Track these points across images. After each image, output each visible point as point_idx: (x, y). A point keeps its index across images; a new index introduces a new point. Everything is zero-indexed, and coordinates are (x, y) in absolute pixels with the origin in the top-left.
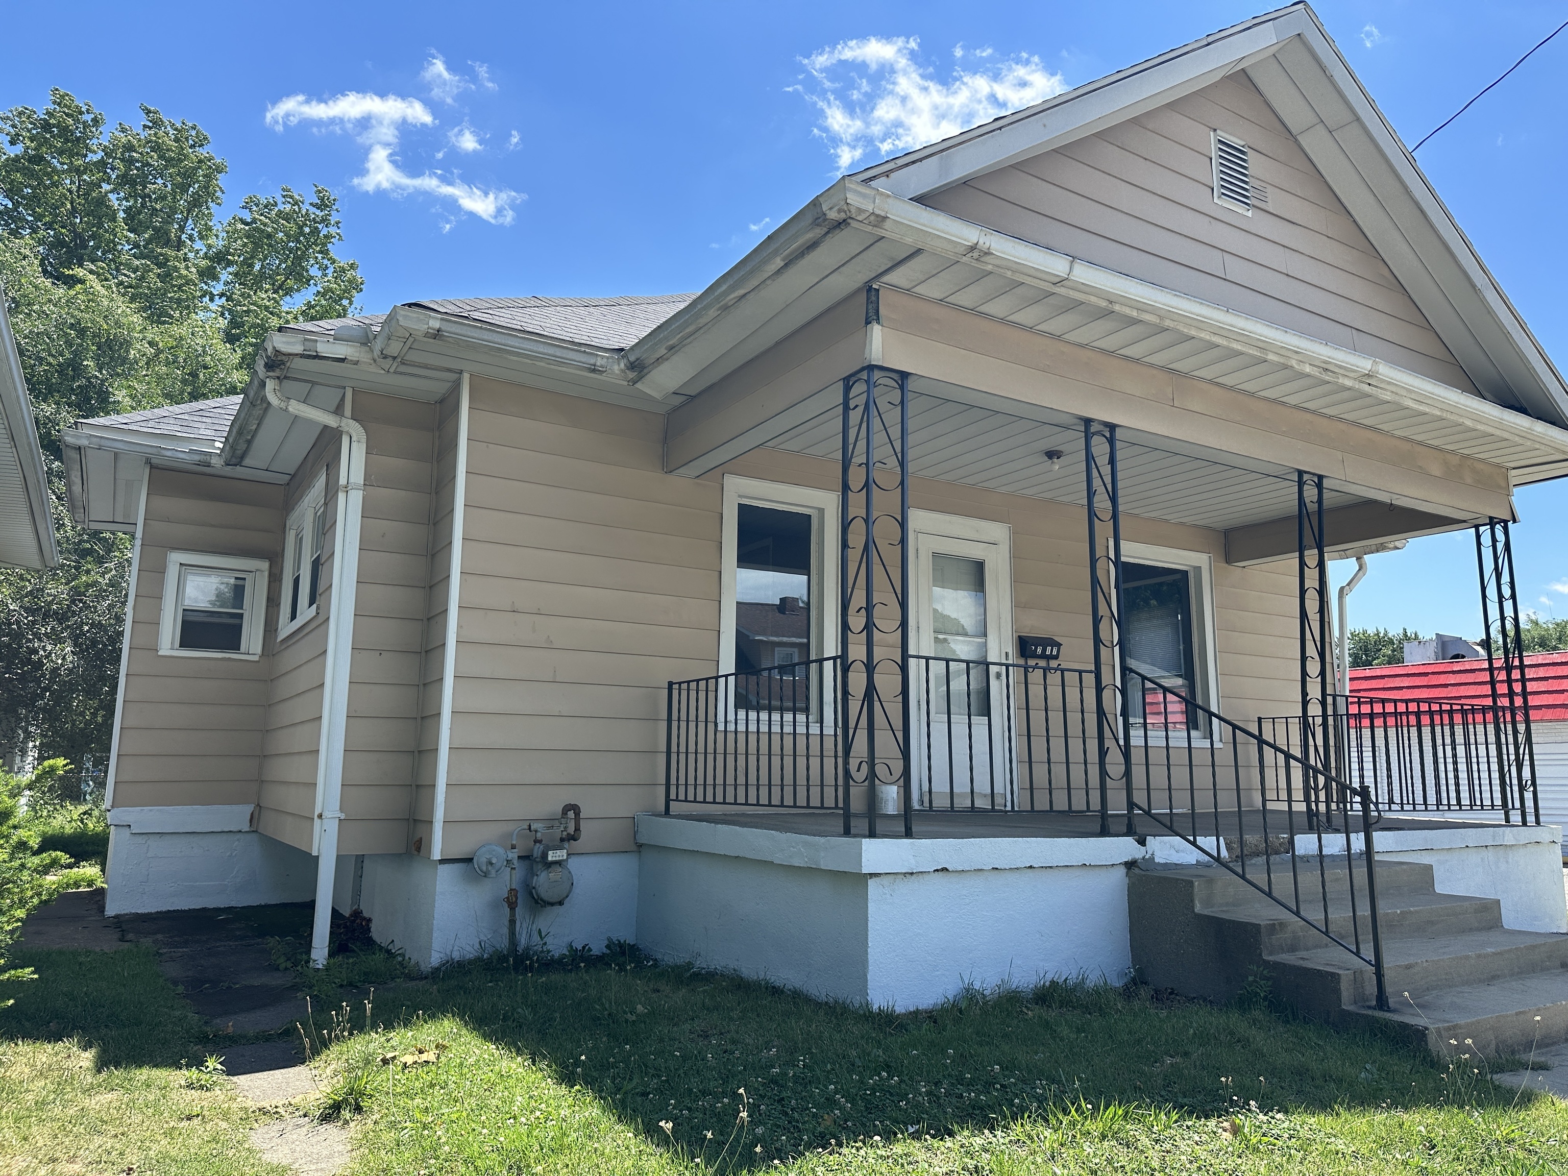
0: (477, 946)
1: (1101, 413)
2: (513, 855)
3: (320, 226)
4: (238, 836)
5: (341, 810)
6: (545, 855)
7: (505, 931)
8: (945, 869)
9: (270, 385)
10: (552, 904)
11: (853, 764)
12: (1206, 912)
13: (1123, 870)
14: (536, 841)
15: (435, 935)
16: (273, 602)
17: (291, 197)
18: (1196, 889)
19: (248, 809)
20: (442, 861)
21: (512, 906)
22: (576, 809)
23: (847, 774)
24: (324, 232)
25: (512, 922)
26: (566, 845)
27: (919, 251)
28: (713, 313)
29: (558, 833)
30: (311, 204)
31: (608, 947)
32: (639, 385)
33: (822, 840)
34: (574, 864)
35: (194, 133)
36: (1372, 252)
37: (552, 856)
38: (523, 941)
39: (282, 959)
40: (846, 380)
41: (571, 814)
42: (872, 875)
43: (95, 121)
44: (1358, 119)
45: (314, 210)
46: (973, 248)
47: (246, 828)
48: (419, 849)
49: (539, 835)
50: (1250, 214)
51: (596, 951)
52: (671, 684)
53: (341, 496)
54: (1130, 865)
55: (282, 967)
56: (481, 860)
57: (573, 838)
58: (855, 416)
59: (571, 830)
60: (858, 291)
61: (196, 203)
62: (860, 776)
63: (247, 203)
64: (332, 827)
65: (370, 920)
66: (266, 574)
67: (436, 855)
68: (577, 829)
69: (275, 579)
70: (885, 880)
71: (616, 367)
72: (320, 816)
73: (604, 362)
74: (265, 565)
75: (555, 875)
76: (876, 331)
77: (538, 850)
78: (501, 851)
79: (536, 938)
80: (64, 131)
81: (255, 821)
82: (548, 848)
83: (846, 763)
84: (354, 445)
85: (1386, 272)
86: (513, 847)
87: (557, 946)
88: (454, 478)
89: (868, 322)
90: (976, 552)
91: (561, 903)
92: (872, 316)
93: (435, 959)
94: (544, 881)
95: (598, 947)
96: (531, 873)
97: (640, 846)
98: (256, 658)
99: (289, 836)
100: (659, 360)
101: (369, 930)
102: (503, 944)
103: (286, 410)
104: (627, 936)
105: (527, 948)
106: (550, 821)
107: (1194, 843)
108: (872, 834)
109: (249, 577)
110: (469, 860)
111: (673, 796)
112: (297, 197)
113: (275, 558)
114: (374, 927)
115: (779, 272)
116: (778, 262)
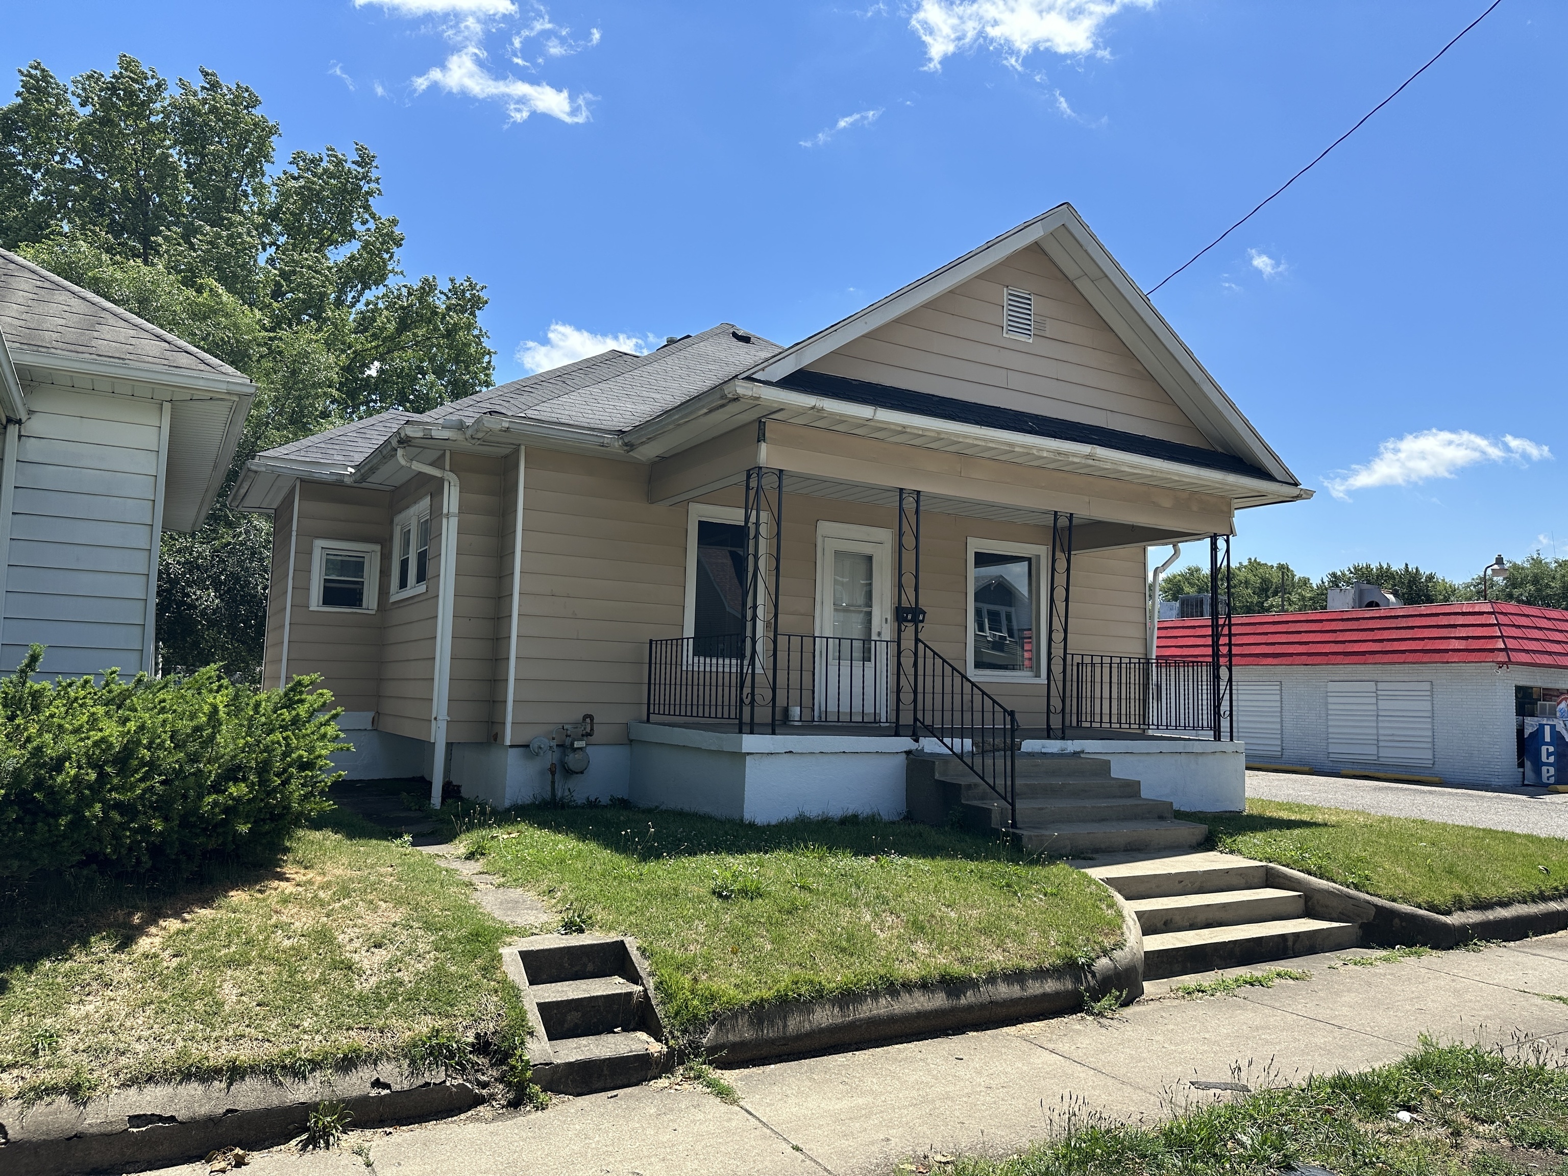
0: (532, 797)
1: (910, 485)
2: (554, 743)
3: (362, 183)
4: (365, 732)
5: (448, 715)
6: (572, 744)
7: (549, 788)
8: (791, 752)
9: (400, 452)
10: (577, 773)
11: (744, 696)
12: (942, 779)
13: (904, 756)
14: (567, 736)
15: (507, 789)
16: (385, 573)
17: (336, 156)
18: (936, 766)
19: (371, 715)
20: (511, 746)
21: (553, 773)
22: (591, 717)
23: (742, 700)
24: (365, 188)
25: (553, 783)
26: (585, 738)
27: (782, 410)
28: (671, 427)
29: (580, 731)
30: (353, 162)
31: (611, 800)
32: (631, 453)
33: (725, 735)
34: (589, 750)
35: (246, 95)
36: (1129, 354)
37: (576, 745)
38: (559, 794)
39: (413, 804)
40: (748, 471)
41: (588, 720)
42: (748, 754)
43: (159, 86)
44: (1106, 276)
45: (355, 167)
46: (813, 408)
47: (370, 727)
48: (495, 740)
49: (569, 732)
50: (1031, 341)
51: (603, 803)
52: (651, 641)
53: (445, 521)
54: (908, 753)
55: (413, 808)
56: (534, 746)
57: (589, 735)
58: (752, 493)
59: (588, 730)
60: (754, 421)
61: (251, 162)
62: (747, 701)
63: (294, 158)
64: (443, 726)
65: (459, 787)
66: (379, 554)
67: (508, 742)
68: (592, 729)
69: (386, 557)
70: (756, 757)
71: (616, 444)
72: (435, 719)
73: (609, 441)
74: (378, 548)
75: (579, 755)
76: (763, 446)
77: (568, 741)
78: (547, 741)
79: (567, 793)
80: (130, 94)
81: (375, 722)
82: (574, 740)
83: (741, 693)
84: (452, 488)
85: (1140, 368)
86: (553, 739)
87: (580, 798)
88: (516, 511)
89: (759, 441)
90: (867, 549)
91: (582, 773)
92: (761, 438)
93: (507, 804)
94: (572, 760)
95: (605, 800)
96: (564, 754)
97: (632, 741)
98: (373, 612)
99: (408, 730)
100: (643, 443)
101: (460, 792)
102: (548, 795)
103: (410, 468)
104: (621, 793)
105: (562, 798)
106: (576, 724)
107: (942, 741)
108: (752, 733)
109: (367, 556)
110: (527, 746)
111: (652, 711)
112: (341, 156)
113: (385, 543)
114: (462, 790)
115: (706, 414)
116: (705, 410)
